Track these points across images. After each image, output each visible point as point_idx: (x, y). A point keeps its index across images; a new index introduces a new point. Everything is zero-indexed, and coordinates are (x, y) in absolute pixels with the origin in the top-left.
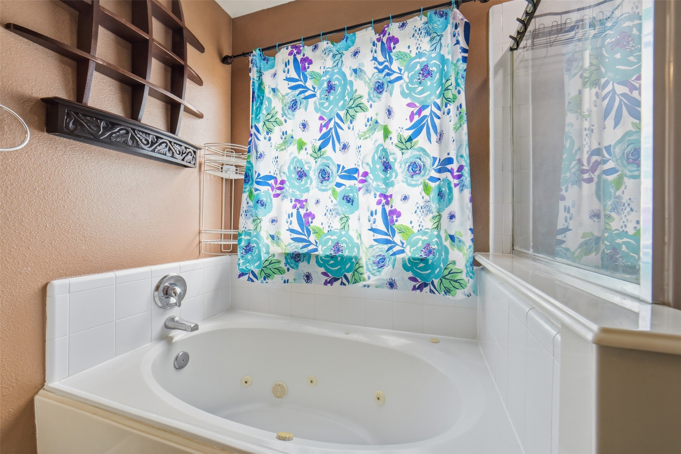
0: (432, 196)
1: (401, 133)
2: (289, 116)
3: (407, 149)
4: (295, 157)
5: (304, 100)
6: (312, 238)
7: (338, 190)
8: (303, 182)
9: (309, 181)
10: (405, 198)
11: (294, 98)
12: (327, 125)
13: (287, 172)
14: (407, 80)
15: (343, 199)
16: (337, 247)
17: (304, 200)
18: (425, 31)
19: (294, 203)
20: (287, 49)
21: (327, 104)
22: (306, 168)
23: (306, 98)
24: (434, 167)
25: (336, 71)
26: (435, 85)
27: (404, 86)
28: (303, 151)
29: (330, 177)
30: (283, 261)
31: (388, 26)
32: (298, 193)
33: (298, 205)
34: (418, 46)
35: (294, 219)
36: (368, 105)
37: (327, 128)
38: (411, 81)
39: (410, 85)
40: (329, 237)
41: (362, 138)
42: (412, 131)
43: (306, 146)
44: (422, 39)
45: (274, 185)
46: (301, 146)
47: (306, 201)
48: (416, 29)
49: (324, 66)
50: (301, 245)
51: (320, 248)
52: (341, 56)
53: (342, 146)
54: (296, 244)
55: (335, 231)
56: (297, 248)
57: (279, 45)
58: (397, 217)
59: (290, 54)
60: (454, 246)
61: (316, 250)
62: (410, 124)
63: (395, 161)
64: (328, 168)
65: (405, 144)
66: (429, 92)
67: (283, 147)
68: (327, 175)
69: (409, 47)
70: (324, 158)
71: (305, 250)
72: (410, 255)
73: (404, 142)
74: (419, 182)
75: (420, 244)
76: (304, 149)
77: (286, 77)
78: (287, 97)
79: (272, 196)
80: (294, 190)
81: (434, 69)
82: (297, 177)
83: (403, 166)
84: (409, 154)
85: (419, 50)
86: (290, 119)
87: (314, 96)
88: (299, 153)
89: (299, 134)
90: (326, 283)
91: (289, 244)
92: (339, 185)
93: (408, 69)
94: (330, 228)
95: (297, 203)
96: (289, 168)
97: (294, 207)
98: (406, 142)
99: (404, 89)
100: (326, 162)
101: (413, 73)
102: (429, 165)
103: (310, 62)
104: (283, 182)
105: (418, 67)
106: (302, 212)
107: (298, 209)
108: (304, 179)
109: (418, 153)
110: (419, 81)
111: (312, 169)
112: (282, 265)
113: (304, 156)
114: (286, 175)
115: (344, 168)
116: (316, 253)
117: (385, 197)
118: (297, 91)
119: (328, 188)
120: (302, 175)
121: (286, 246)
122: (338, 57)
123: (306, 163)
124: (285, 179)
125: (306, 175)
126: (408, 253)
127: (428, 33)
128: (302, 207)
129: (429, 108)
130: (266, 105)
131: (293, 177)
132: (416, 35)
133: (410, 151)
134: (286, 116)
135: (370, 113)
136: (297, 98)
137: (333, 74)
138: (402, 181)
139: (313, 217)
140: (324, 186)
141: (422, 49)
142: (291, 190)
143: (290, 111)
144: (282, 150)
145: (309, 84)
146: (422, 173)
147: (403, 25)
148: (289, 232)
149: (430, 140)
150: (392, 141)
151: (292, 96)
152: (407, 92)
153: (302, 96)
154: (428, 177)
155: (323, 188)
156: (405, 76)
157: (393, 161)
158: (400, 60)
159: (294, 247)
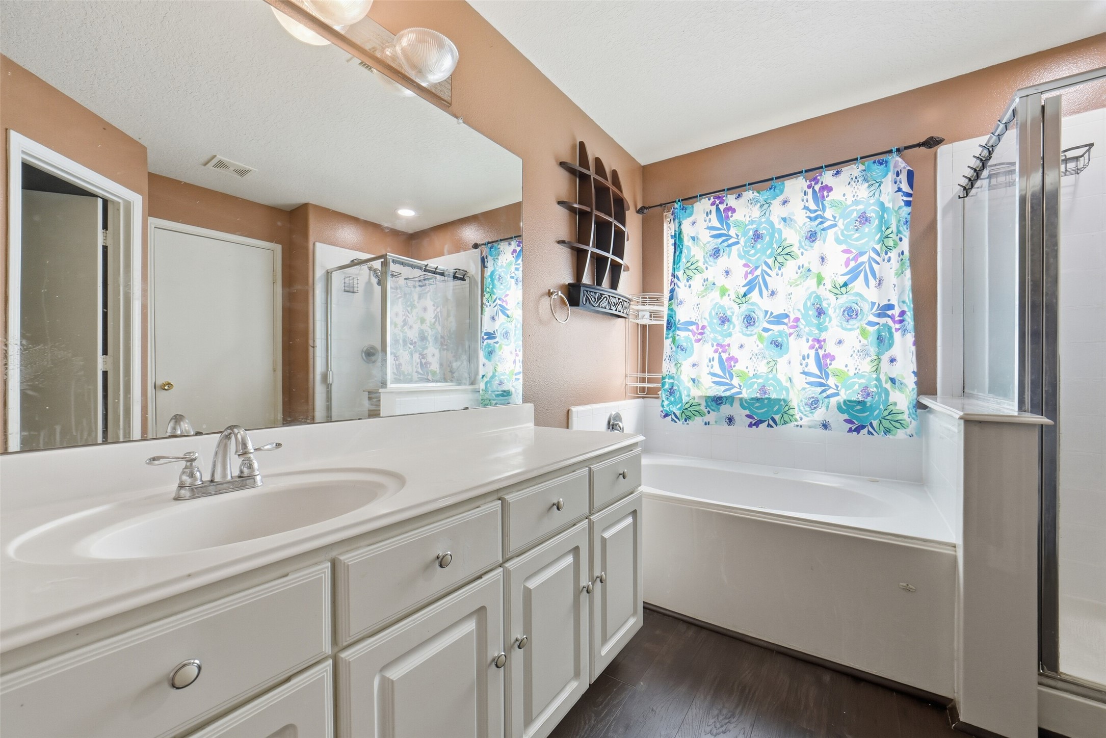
0: (870, 340)
1: (835, 279)
2: (710, 263)
3: (842, 294)
4: (717, 304)
5: (727, 248)
6: (735, 381)
7: (765, 334)
8: (726, 327)
9: (731, 326)
10: (840, 342)
11: (716, 246)
12: (752, 272)
13: (708, 318)
14: (843, 227)
15: (771, 343)
16: (763, 389)
17: (726, 344)
18: (863, 178)
19: (715, 347)
20: (709, 200)
21: (753, 252)
22: (729, 313)
23: (729, 246)
24: (872, 312)
25: (763, 220)
26: (874, 230)
27: (839, 233)
28: (726, 298)
29: (755, 322)
30: (704, 404)
31: (821, 175)
32: (720, 337)
33: (720, 350)
34: (854, 193)
35: (716, 363)
36: (799, 253)
37: (753, 275)
38: (846, 228)
39: (845, 233)
40: (755, 380)
41: (793, 286)
42: (848, 277)
43: (729, 293)
44: (859, 187)
45: (696, 331)
46: (724, 292)
47: (729, 345)
48: (852, 177)
49: (750, 214)
50: (723, 388)
51: (744, 391)
52: (769, 206)
53: (770, 292)
54: (717, 387)
55: (761, 374)
56: (719, 391)
57: (700, 196)
58: (831, 361)
59: (713, 204)
60: (895, 388)
61: (740, 393)
62: (845, 270)
63: (829, 306)
64: (753, 314)
65: (839, 289)
66: (867, 239)
67: (704, 294)
68: (753, 320)
69: (844, 195)
70: (749, 304)
71: (728, 394)
72: (845, 398)
73: (838, 287)
74: (856, 326)
75: (857, 387)
76: (727, 295)
77: (708, 226)
78: (708, 245)
79: (693, 342)
80: (716, 335)
81: (873, 215)
82: (720, 322)
83: (837, 311)
84: (843, 299)
85: (855, 197)
86: (711, 266)
87: (737, 243)
88: (721, 299)
89: (721, 281)
90: (751, 425)
91: (710, 388)
92: (766, 330)
93: (844, 216)
94: (756, 372)
95: (719, 348)
96: (710, 313)
97: (716, 351)
98: (841, 287)
99: (838, 236)
100: (752, 307)
101: (849, 220)
102: (867, 310)
103: (734, 211)
104: (703, 327)
105: (855, 215)
106: (725, 356)
107: (720, 353)
108: (727, 324)
109: (854, 298)
110: (856, 228)
111: (735, 314)
112: (702, 408)
113: (726, 302)
114: (708, 320)
115: (772, 313)
116: (740, 396)
117: (819, 341)
118: (720, 240)
119: (753, 333)
120: (724, 320)
121: (706, 389)
122: (766, 206)
123: (729, 309)
124: (705, 323)
125: (729, 321)
126: (844, 396)
127: (866, 180)
128: (724, 351)
129: (867, 254)
130: (685, 253)
131: (715, 322)
132: (852, 183)
133: (845, 296)
134: (707, 263)
135: (801, 261)
136: (720, 246)
137: (761, 223)
138: (837, 326)
139: (736, 361)
140: (750, 331)
141: (859, 197)
142: (712, 335)
143: (711, 259)
144: (704, 296)
145: (732, 232)
146: (860, 317)
147: (838, 174)
148: (710, 376)
149: (868, 286)
150: (825, 287)
151: (714, 244)
152: (842, 238)
153: (726, 244)
154: (866, 321)
155: (748, 333)
156: (840, 224)
157: (827, 306)
158: (834, 207)
159: (715, 390)
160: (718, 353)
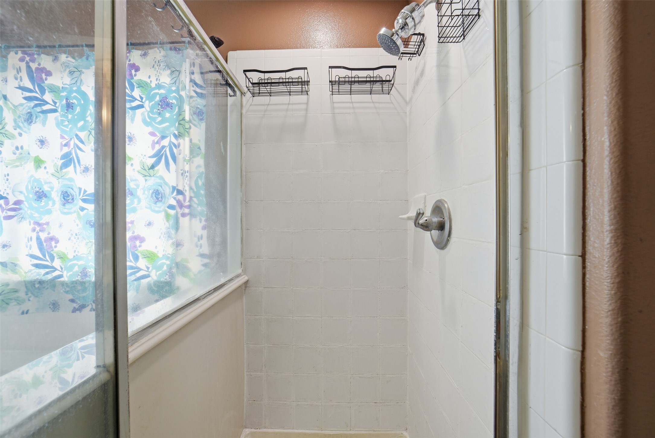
0: (171, 223)
1: (144, 160)
2: (25, 129)
3: (150, 176)
4: (32, 176)
5: (40, 114)
6: (57, 263)
7: (82, 213)
8: (43, 204)
9: (50, 203)
10: (149, 224)
11: (29, 111)
12: (66, 145)
13: (25, 191)
14: (148, 109)
15: (87, 224)
16: (85, 272)
17: (44, 222)
18: (165, 64)
19: (32, 226)
20: (16, 53)
21: (66, 122)
22: (46, 188)
23: (44, 112)
24: (173, 196)
25: (75, 88)
26: (175, 117)
27: (146, 114)
28: (41, 170)
29: (74, 199)
30: (24, 289)
31: (129, 52)
32: (36, 215)
33: (38, 229)
34: (157, 77)
35: (34, 243)
37: (67, 149)
38: (151, 111)
39: (151, 115)
40: (75, 262)
42: (155, 159)
43: (46, 165)
44: (161, 72)
45: (4, 206)
46: (39, 163)
47: (47, 224)
48: (156, 60)
49: (63, 80)
50: (43, 271)
51: (65, 274)
52: (81, 74)
53: (82, 168)
54: (38, 270)
55: (82, 256)
56: (39, 274)
57: (7, 48)
58: (141, 242)
59: (22, 60)
61: (60, 276)
62: (152, 153)
63: (138, 188)
64: (71, 190)
65: (148, 171)
66: (168, 124)
67: (18, 164)
68: (70, 198)
69: (149, 77)
70: (66, 179)
71: (49, 277)
72: (155, 278)
73: (147, 169)
74: (161, 209)
75: (165, 268)
76: (43, 168)
77: (19, 85)
78: (21, 108)
79: (2, 219)
80: (32, 212)
81: (174, 101)
82: (35, 197)
83: (146, 192)
84: (152, 181)
85: (158, 82)
86: (25, 132)
87: (54, 111)
88: (36, 171)
89: (36, 151)
90: (74, 310)
91: (30, 271)
92: (82, 209)
93: (151, 98)
94: (76, 253)
95: (36, 226)
96: (27, 187)
97: (34, 230)
98: (149, 169)
99: (145, 117)
100: (69, 183)
101: (153, 102)
102: (168, 194)
103: (48, 74)
104: (18, 202)
105: (158, 98)
106: (43, 236)
107: (38, 233)
108: (44, 200)
109: (159, 181)
110: (159, 111)
111: (55, 190)
112: (22, 294)
113: (41, 174)
114: (24, 194)
115: (85, 191)
116: (62, 279)
118: (32, 104)
119: (72, 210)
120: (41, 195)
121: (25, 273)
122: (77, 74)
123: (46, 183)
124: (21, 198)
125: (46, 196)
126: (154, 276)
127: (168, 66)
128: (42, 230)
129: (168, 139)
131: (31, 197)
132: (156, 66)
133: (153, 178)
134: (20, 127)
136: (32, 111)
137: (71, 91)
138: (146, 207)
139: (57, 241)
140: (67, 209)
141: (161, 81)
142: (29, 212)
143: (26, 124)
144: (17, 166)
145: (48, 97)
146: (163, 200)
147: (145, 55)
148: (28, 258)
149: (168, 169)
150: (133, 167)
151: (27, 108)
152: (149, 120)
153: (38, 109)
154: (167, 205)
155: (66, 211)
156: (147, 104)
157: (136, 187)
158: (141, 88)
159: (35, 274)
160: (36, 231)
